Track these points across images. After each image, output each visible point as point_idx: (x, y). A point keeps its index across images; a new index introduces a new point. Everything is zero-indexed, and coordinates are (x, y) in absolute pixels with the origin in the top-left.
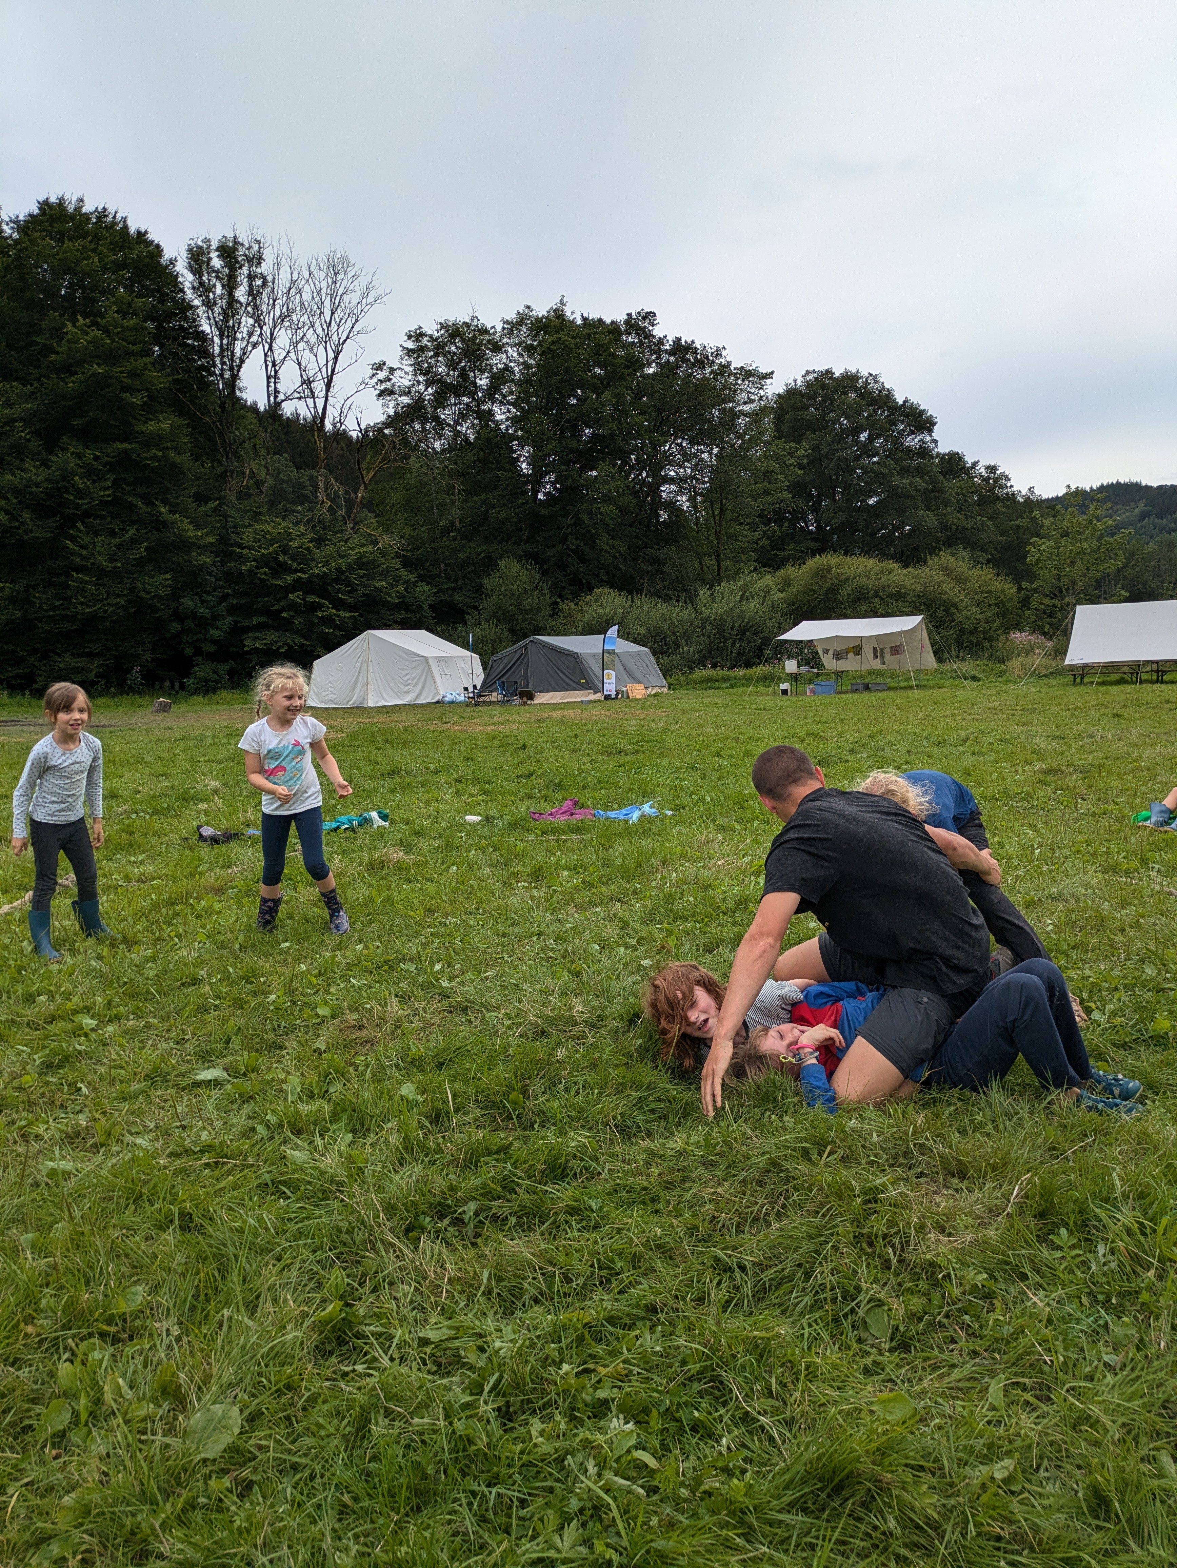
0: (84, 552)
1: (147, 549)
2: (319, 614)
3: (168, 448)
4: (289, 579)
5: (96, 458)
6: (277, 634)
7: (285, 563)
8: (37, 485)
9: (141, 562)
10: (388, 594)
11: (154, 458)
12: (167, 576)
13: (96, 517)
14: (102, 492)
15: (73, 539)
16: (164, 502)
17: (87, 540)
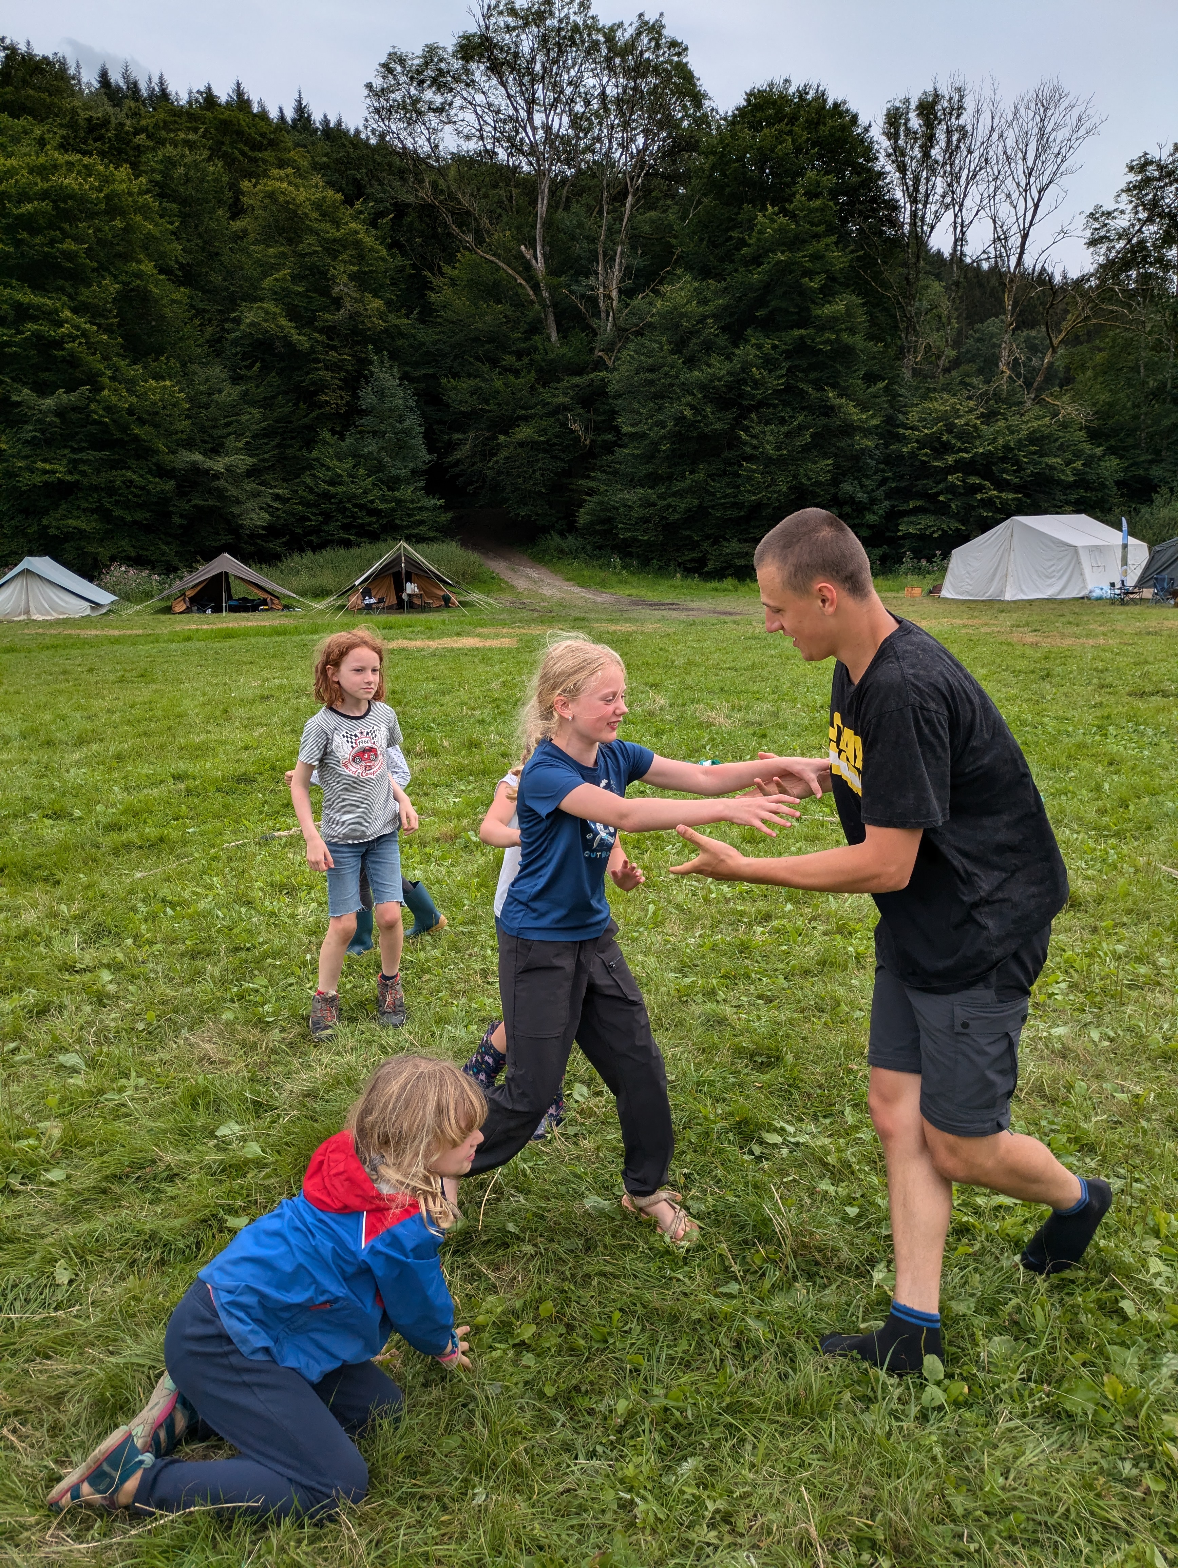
0: (755, 442)
1: (812, 436)
2: (979, 496)
3: (841, 330)
4: (950, 459)
5: (774, 347)
6: (933, 518)
7: (949, 442)
8: (720, 379)
9: (806, 449)
10: (1063, 471)
11: (828, 342)
12: (830, 461)
13: (769, 405)
14: (776, 382)
15: (746, 430)
16: (834, 386)
17: (757, 429)
